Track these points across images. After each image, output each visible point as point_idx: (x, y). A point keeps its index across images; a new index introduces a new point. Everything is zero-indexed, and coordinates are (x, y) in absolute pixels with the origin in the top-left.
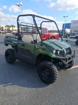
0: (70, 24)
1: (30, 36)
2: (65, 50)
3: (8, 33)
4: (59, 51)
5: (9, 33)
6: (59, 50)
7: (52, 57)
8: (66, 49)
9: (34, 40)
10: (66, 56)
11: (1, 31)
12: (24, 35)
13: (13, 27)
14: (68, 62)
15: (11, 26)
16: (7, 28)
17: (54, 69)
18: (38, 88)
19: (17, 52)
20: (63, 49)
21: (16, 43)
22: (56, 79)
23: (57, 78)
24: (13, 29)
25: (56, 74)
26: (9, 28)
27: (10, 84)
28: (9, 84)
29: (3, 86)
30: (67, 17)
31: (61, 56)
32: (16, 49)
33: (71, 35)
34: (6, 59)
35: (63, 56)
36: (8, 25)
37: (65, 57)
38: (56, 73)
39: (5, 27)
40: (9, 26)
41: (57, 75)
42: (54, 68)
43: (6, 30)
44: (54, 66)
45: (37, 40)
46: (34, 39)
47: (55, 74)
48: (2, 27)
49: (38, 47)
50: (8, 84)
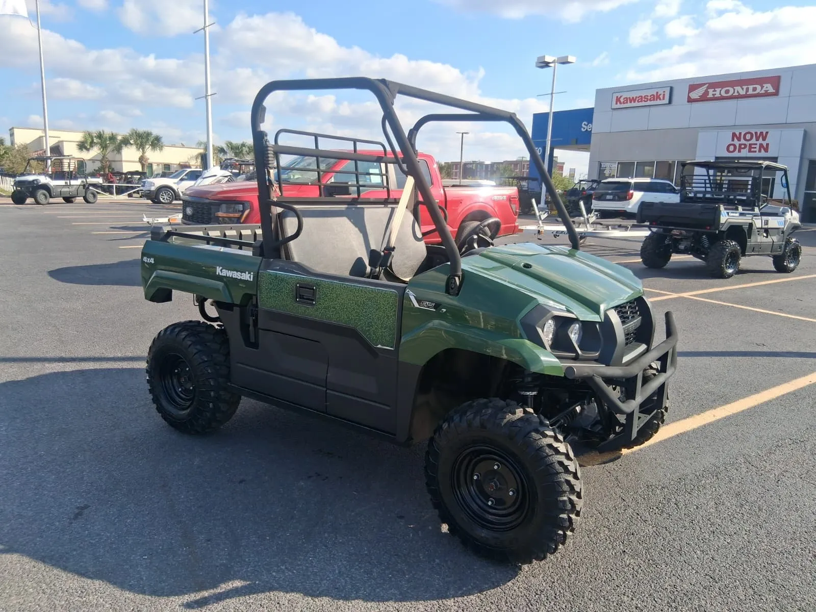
0: (587, 115)
1: (345, 222)
2: (615, 318)
3: (108, 190)
4: (577, 326)
5: (120, 191)
6: (575, 320)
7: (534, 369)
8: (619, 309)
9: (373, 255)
10: (626, 359)
11: (53, 183)
12: (306, 221)
13: (141, 146)
14: (639, 399)
15: (126, 142)
16: (95, 152)
17: (557, 451)
18: (447, 597)
19: (255, 345)
20: (602, 307)
21: (247, 276)
22: (570, 525)
23: (578, 514)
24: (142, 160)
25: (572, 487)
26: (110, 155)
27: (238, 584)
28: (224, 587)
29: (189, 605)
30: (564, 62)
31: (597, 360)
32: (244, 328)
33: (601, 198)
34: (156, 400)
35: (605, 359)
36: (107, 132)
37: (619, 363)
38: (570, 478)
39: (82, 146)
40: (113, 138)
41: (579, 496)
42: (550, 446)
43: (90, 168)
44: (551, 433)
45: (389, 250)
46: (373, 247)
47: (566, 487)
48: (57, 150)
49: (428, 307)
50: (215, 586)
